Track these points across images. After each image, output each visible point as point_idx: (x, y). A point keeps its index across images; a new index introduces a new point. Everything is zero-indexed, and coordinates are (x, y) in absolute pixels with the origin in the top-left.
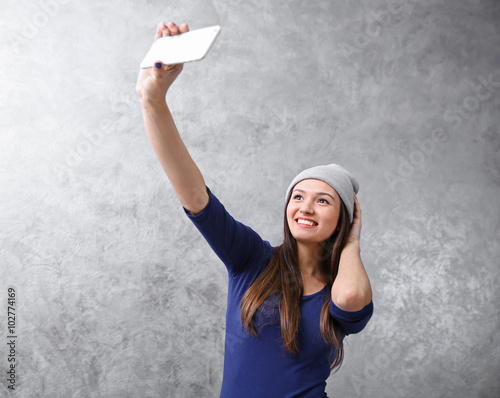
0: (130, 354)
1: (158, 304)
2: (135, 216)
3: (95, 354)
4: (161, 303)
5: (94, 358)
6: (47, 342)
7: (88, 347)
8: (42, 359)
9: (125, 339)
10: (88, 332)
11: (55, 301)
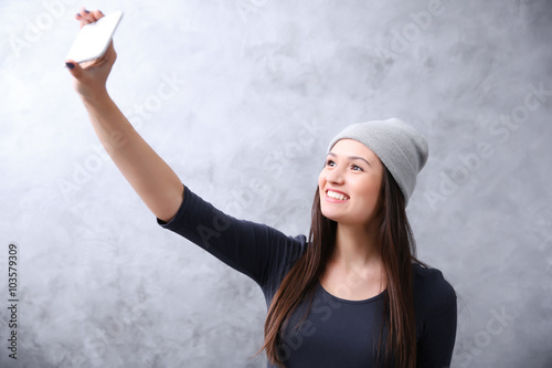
0: (203, 353)
1: (237, 293)
2: (211, 180)
3: (158, 351)
4: (242, 291)
5: (157, 357)
6: (101, 334)
7: (149, 343)
8: (95, 355)
9: (196, 335)
10: (151, 323)
11: (111, 285)
